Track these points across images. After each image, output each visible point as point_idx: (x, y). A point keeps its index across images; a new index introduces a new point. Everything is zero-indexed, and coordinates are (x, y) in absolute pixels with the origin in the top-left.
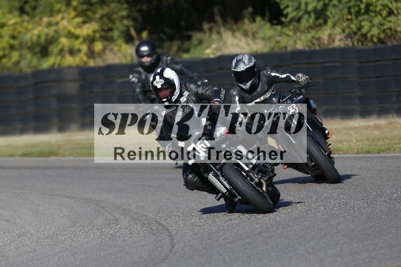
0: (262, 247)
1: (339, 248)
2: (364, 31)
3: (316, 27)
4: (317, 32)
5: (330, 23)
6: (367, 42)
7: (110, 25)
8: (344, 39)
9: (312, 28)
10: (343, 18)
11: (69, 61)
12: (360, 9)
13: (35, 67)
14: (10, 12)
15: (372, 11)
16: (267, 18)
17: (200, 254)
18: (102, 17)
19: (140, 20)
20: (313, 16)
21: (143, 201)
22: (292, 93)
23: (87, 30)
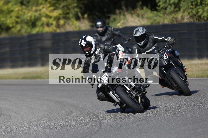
0: (147, 126)
1: (187, 127)
2: (199, 14)
3: (175, 12)
4: (175, 14)
5: (182, 10)
6: (201, 20)
7: (68, 11)
8: (189, 18)
9: (173, 13)
10: (189, 7)
11: (47, 29)
12: (197, 3)
13: (29, 33)
14: (16, 4)
15: (204, 4)
16: (149, 7)
17: (115, 129)
18: (63, 7)
19: (83, 8)
20: (173, 6)
21: (85, 102)
22: (165, 48)
23: (56, 13)
